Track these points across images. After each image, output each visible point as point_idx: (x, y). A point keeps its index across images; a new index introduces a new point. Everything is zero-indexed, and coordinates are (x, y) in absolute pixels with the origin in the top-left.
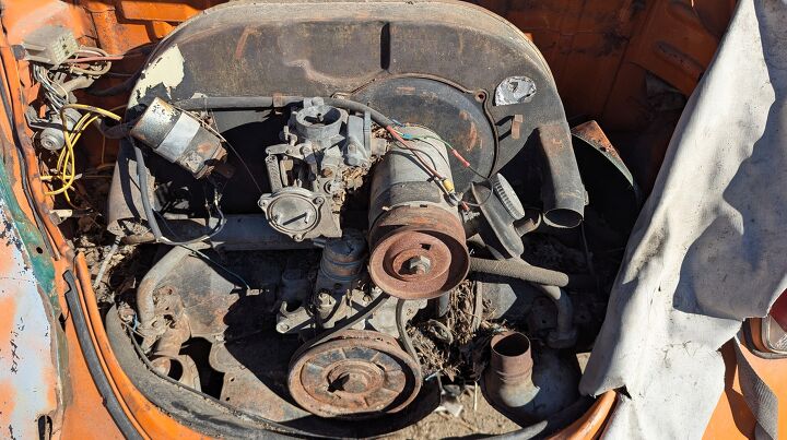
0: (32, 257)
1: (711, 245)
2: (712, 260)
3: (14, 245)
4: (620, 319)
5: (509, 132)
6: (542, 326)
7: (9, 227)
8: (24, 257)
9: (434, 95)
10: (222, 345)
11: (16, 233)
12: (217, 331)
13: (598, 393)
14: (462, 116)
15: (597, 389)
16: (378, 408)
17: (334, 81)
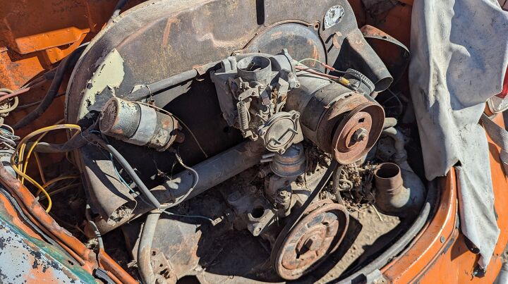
0: (72, 270)
1: (456, 69)
2: (460, 76)
3: (51, 269)
4: (439, 126)
5: (333, 45)
6: (390, 154)
7: (38, 255)
8: (66, 273)
9: (293, 34)
10: (204, 273)
11: (48, 257)
12: (194, 265)
13: (446, 172)
14: (309, 43)
15: (445, 170)
16: (323, 254)
17: (231, 44)
